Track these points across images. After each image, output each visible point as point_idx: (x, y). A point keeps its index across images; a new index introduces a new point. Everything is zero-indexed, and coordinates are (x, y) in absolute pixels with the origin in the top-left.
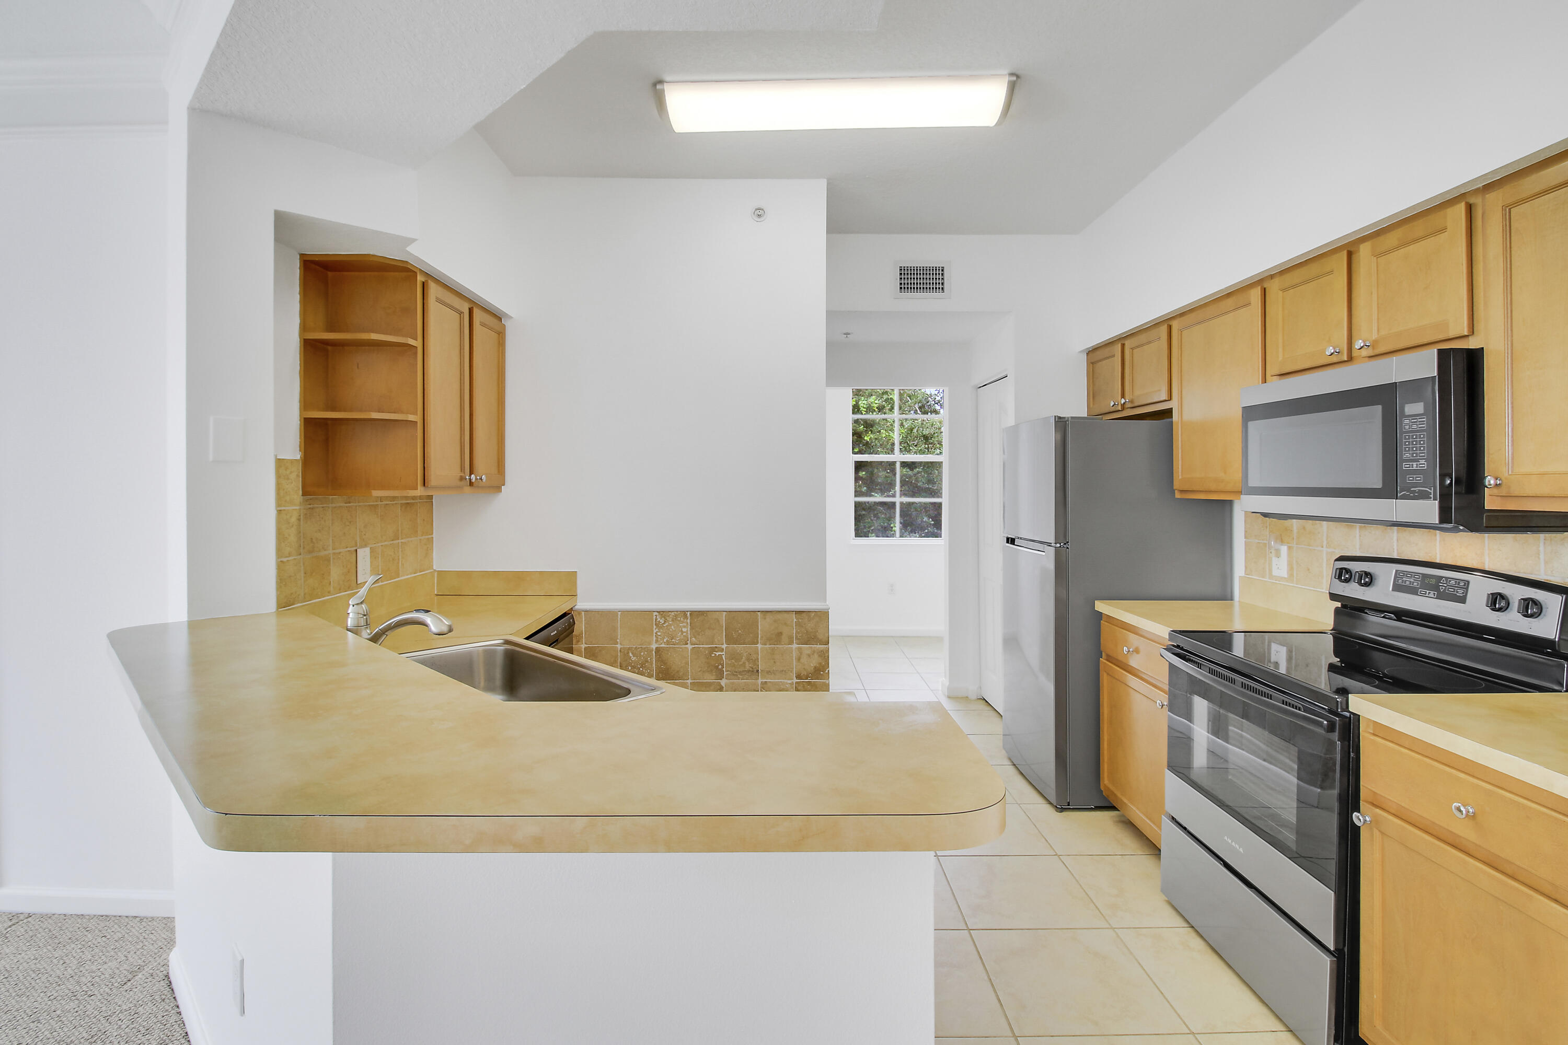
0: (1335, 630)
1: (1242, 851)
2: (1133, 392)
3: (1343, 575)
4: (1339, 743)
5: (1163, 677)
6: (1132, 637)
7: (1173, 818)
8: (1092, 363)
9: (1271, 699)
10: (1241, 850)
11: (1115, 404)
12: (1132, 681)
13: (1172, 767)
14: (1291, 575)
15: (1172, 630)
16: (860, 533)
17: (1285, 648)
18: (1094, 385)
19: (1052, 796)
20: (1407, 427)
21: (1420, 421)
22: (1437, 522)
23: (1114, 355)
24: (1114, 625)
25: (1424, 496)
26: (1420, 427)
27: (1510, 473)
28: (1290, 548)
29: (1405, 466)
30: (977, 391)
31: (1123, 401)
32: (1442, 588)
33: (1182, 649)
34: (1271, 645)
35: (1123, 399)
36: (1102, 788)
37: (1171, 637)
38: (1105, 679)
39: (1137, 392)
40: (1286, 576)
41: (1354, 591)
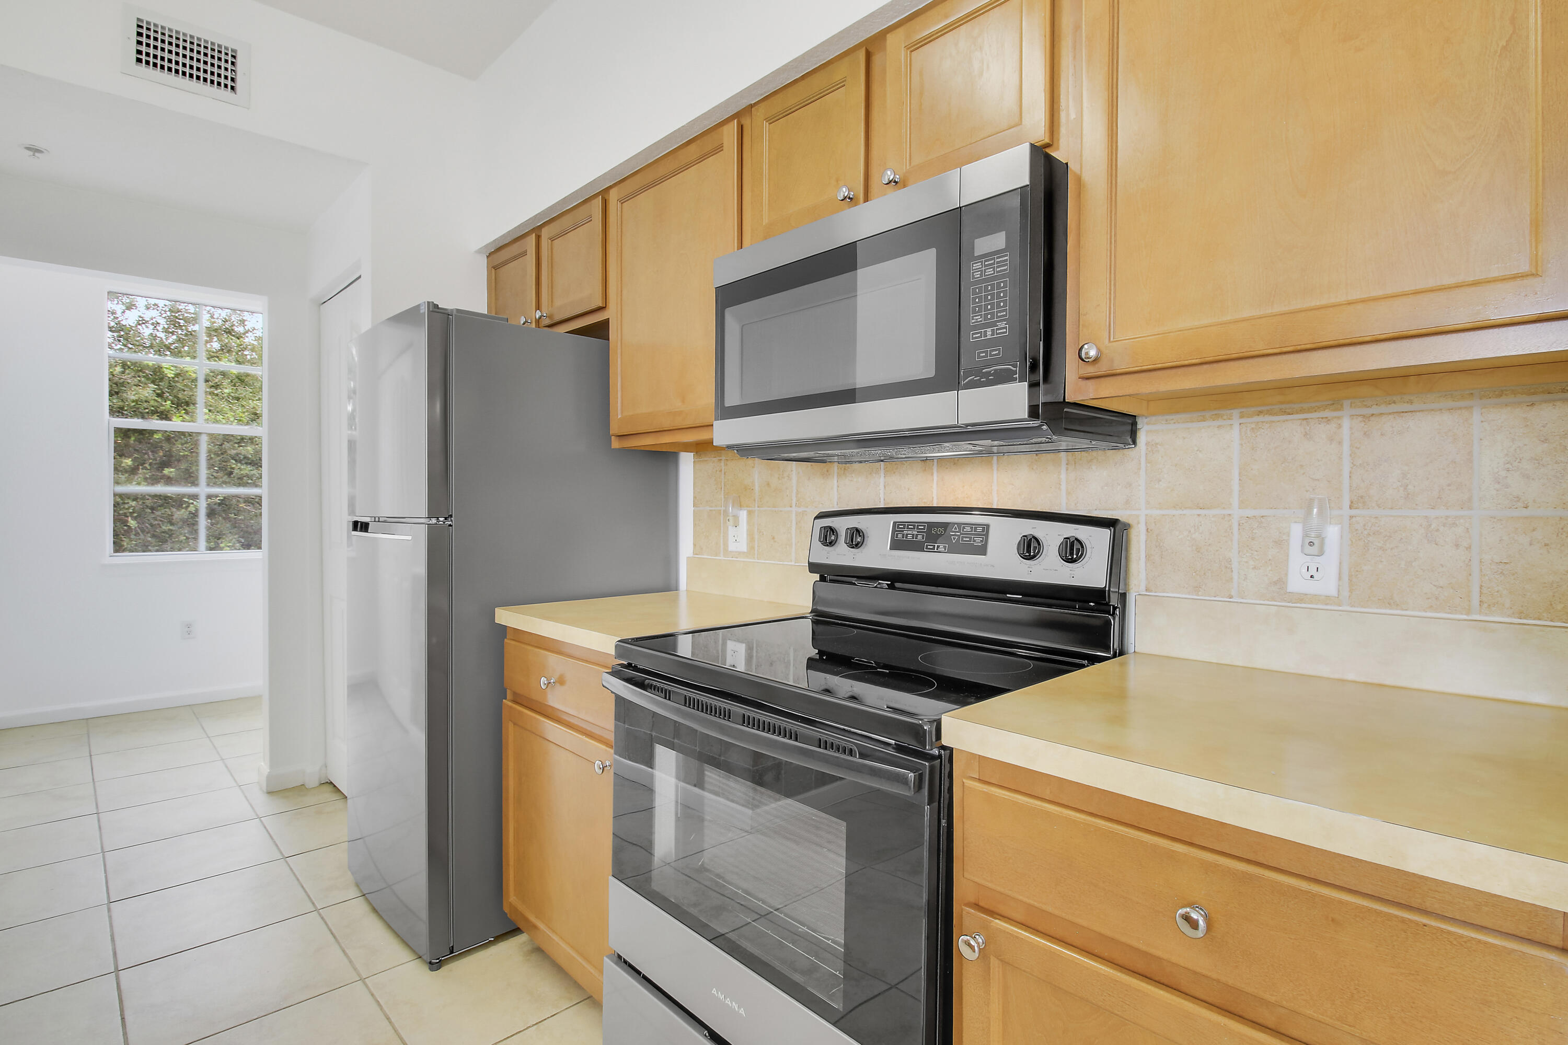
0: (813, 613)
1: (743, 1013)
2: (552, 302)
3: (828, 537)
4: (927, 808)
5: (606, 722)
6: (552, 659)
7: (620, 957)
8: (494, 267)
9: (796, 740)
10: (742, 1011)
11: (526, 322)
12: (552, 730)
13: (620, 874)
14: (751, 548)
15: (620, 639)
16: (118, 547)
17: (744, 645)
18: (496, 299)
19: (423, 942)
20: (977, 275)
21: (998, 263)
22: (1026, 417)
23: (526, 251)
24: (526, 644)
25: (1003, 378)
26: (998, 272)
27: (1112, 339)
28: (750, 513)
29: (974, 337)
30: (319, 307)
31: (538, 314)
32: (954, 539)
33: (636, 669)
34: (726, 643)
35: (538, 311)
36: (506, 909)
37: (619, 655)
38: (510, 732)
39: (558, 303)
40: (745, 551)
41: (841, 555)
